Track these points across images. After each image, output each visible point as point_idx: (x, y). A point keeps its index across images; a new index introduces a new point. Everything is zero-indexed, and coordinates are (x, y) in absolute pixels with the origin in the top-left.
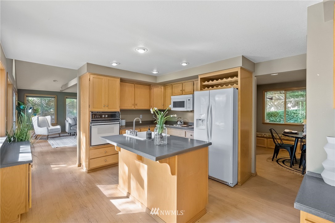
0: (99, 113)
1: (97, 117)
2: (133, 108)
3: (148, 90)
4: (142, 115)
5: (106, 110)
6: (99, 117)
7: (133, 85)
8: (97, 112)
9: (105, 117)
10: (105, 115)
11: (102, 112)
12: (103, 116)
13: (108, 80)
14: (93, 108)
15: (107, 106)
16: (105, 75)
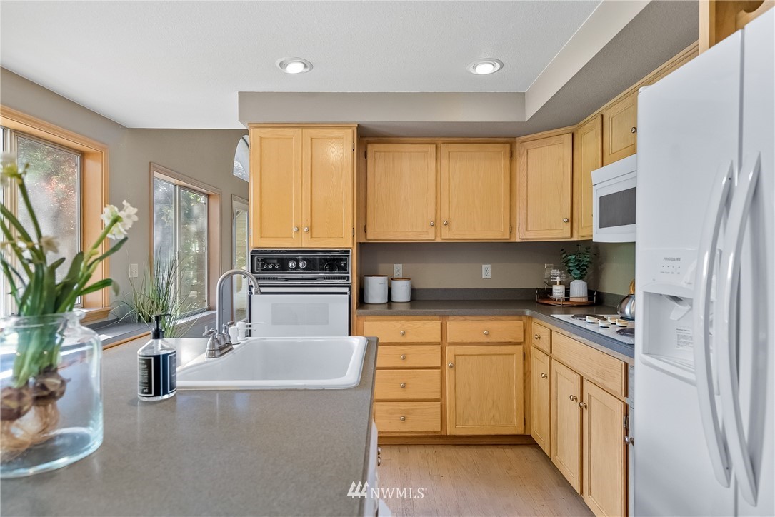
0: (277, 252)
1: (271, 266)
2: (429, 236)
3: (503, 162)
4: (489, 266)
5: (306, 243)
6: (277, 267)
7: (432, 148)
8: (272, 252)
9: (297, 267)
10: (298, 261)
11: (288, 252)
12: (291, 264)
13: (312, 139)
14: (261, 237)
15: (306, 229)
16: (298, 124)
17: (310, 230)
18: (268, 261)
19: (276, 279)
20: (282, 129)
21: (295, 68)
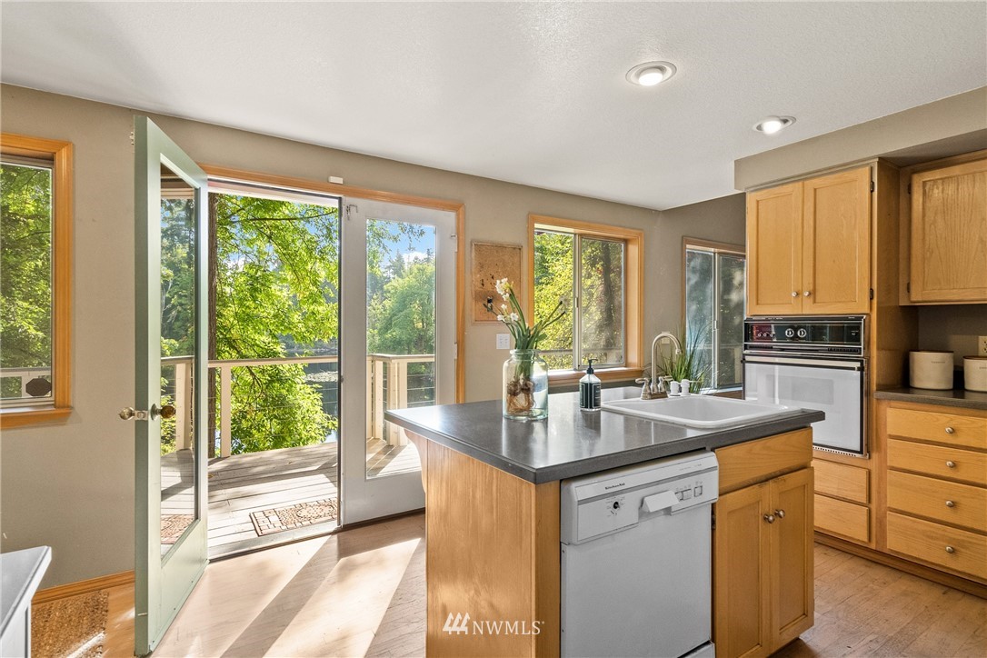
0: (772, 320)
8: (767, 320)
9: (795, 336)
10: (796, 329)
11: (784, 319)
12: (788, 333)
13: (815, 190)
14: (758, 304)
15: (807, 294)
16: (799, 176)
17: (813, 293)
18: (763, 329)
19: (771, 348)
20: (780, 187)
21: (772, 127)
